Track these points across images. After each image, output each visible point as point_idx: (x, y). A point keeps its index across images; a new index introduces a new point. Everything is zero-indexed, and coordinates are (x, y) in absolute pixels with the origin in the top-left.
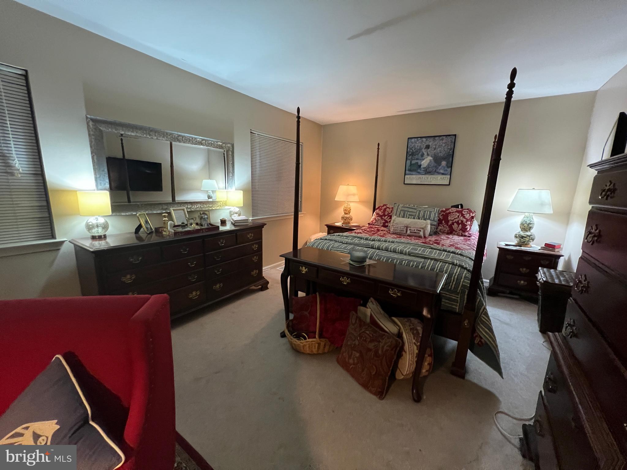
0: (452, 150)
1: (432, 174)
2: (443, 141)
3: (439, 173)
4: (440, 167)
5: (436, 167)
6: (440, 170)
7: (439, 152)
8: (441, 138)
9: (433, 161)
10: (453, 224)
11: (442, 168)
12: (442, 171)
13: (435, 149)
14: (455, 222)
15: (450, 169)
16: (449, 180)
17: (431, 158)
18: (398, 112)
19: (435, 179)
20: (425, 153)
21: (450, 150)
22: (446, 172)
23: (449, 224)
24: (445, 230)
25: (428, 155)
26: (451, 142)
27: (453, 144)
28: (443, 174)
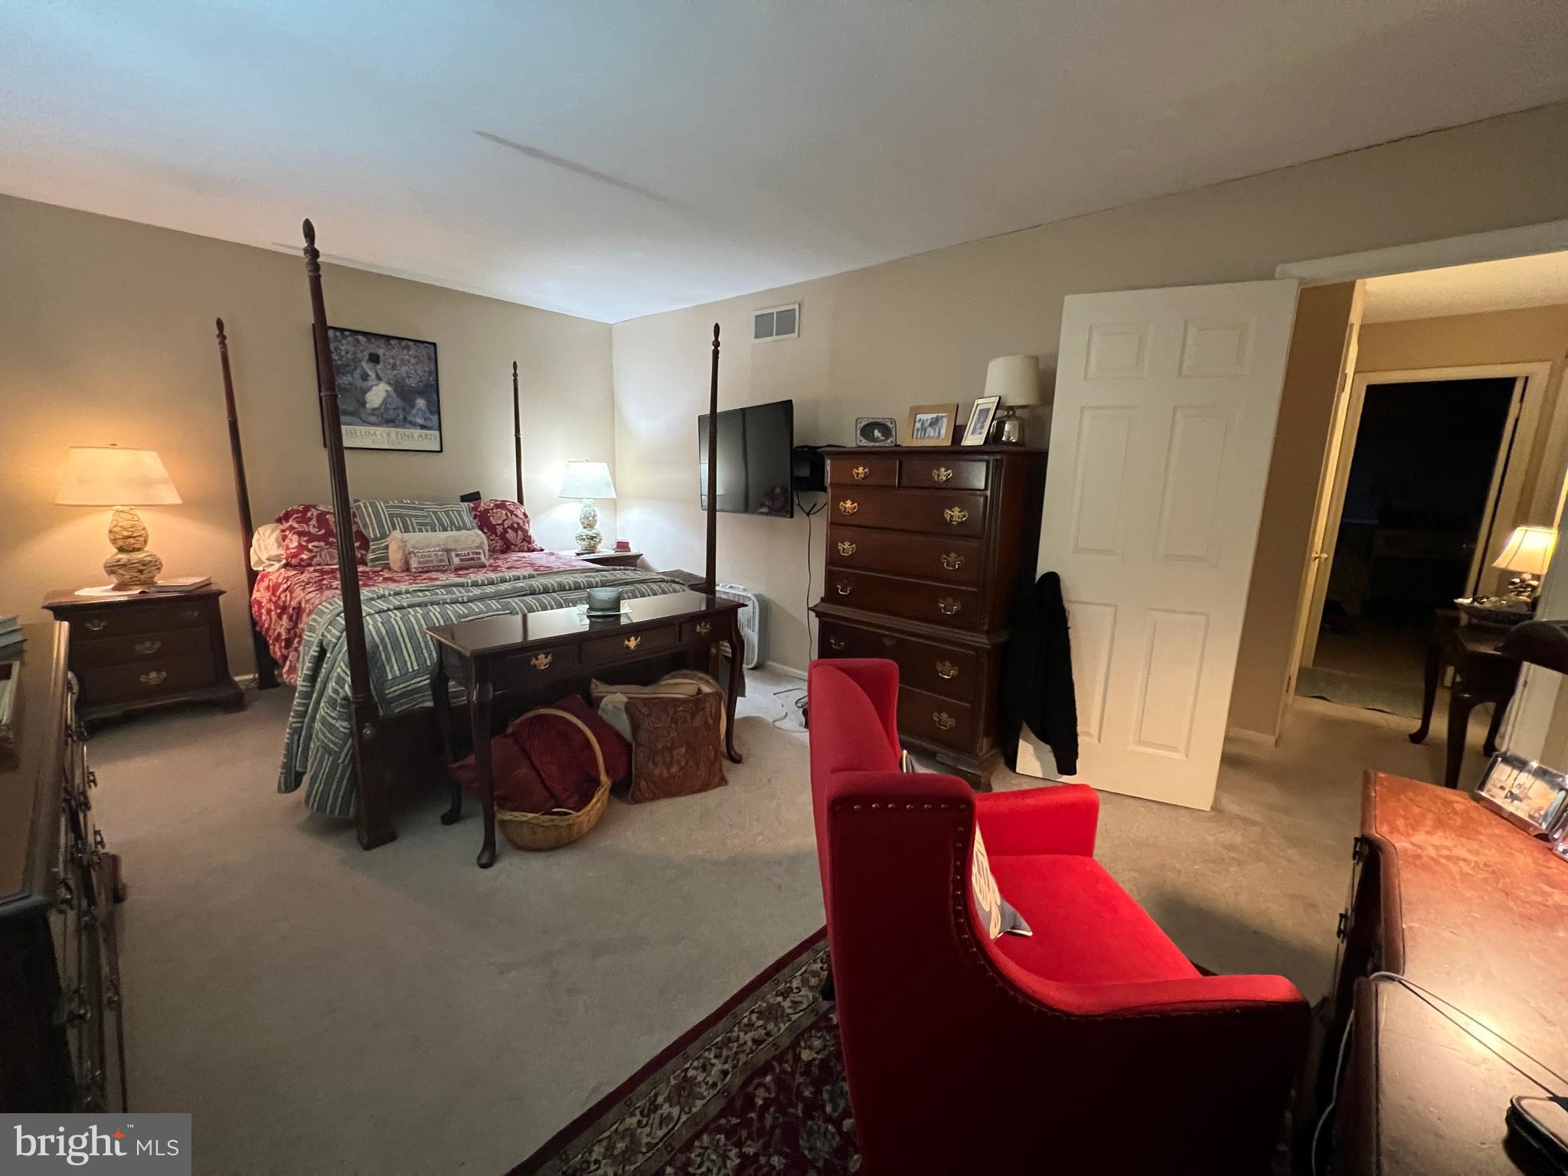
0: (434, 376)
1: (397, 427)
2: (410, 353)
3: (414, 425)
4: (414, 411)
5: (404, 409)
6: (414, 416)
7: (405, 375)
8: (404, 343)
9: (393, 394)
10: (505, 531)
11: (420, 414)
12: (420, 421)
13: (394, 367)
14: (508, 527)
15: (437, 417)
16: (439, 439)
17: (389, 388)
18: (274, 244)
19: (407, 438)
20: (370, 373)
21: (430, 375)
22: (428, 424)
23: (499, 534)
24: (496, 546)
25: (379, 378)
26: (429, 358)
27: (433, 363)
28: (423, 427)
